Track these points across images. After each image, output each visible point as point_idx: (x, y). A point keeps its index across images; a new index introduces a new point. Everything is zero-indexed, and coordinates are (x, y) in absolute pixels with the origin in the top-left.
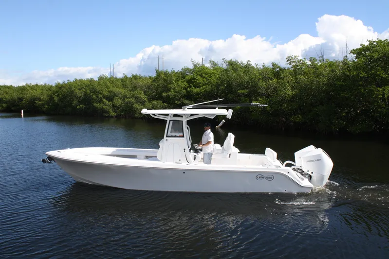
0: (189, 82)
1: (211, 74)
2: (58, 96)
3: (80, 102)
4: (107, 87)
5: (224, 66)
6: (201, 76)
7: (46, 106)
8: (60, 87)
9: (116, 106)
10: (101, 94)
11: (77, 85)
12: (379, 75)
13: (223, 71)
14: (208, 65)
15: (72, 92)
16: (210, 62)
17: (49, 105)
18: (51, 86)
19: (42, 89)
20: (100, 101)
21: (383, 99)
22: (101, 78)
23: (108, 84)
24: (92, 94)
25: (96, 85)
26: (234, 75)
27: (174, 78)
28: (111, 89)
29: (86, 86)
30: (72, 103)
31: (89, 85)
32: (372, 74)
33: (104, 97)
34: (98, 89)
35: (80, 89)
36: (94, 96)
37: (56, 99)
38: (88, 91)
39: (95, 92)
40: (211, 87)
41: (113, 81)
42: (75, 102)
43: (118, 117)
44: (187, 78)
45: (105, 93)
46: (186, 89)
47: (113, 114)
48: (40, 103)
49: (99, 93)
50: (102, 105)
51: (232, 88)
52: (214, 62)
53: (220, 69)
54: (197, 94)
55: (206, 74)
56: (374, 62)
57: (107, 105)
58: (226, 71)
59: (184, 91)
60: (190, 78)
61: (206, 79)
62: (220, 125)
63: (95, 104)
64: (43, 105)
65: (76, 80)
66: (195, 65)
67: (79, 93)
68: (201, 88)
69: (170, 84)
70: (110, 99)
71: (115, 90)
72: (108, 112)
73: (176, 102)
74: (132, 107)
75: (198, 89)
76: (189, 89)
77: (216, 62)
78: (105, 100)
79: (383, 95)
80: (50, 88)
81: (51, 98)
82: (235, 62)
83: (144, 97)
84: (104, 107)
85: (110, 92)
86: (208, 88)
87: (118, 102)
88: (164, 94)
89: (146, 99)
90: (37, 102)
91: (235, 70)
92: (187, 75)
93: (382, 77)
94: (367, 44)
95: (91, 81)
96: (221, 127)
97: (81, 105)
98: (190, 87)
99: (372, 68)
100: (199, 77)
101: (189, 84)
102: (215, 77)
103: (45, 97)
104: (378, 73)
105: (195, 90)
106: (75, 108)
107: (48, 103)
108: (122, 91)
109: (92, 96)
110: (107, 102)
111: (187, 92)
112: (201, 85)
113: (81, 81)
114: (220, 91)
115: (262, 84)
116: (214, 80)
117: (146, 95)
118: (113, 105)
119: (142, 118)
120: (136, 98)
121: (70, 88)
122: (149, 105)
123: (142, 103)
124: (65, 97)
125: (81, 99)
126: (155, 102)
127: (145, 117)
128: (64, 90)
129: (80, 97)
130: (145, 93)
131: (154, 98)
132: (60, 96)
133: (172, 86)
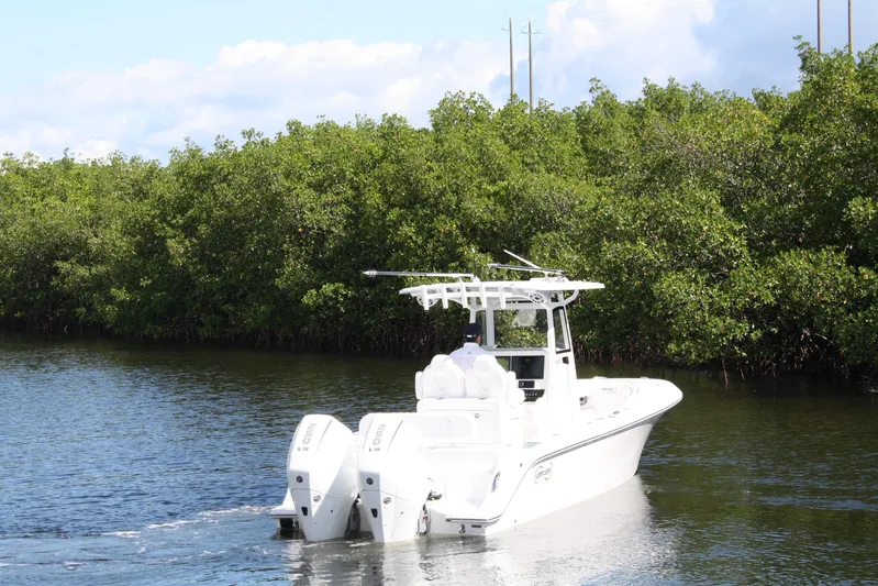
2: (189, 229)
3: (323, 268)
4: (493, 172)
7: (121, 294)
8: (199, 176)
11: (300, 163)
15: (274, 203)
17: (133, 286)
18: (152, 172)
19: (98, 191)
22: (450, 116)
23: (497, 148)
24: (393, 215)
25: (418, 156)
28: (515, 179)
29: (361, 167)
30: (271, 275)
31: (376, 163)
33: (472, 231)
34: (432, 181)
35: (319, 187)
36: (408, 230)
37: (176, 247)
38: (374, 198)
39: (414, 199)
41: (523, 128)
42: (293, 268)
45: (478, 208)
48: (82, 271)
49: (436, 206)
64: (100, 284)
65: (296, 129)
67: (319, 212)
71: (540, 185)
74: (645, 292)
78: (472, 253)
80: (140, 183)
81: (149, 244)
83: (718, 229)
85: (506, 199)
88: (858, 208)
89: (737, 244)
90: (64, 266)
95: (391, 131)
97: (328, 288)
103: (113, 239)
106: (287, 304)
107: (127, 275)
108: (584, 192)
109: (396, 224)
113: (325, 133)
117: (736, 214)
119: (713, 366)
120: (674, 236)
121: (262, 181)
122: (756, 283)
123: (717, 269)
124: (229, 234)
125: (331, 245)
126: (797, 262)
127: (733, 364)
128: (227, 193)
129: (322, 237)
130: (729, 202)
131: (791, 237)
132: (203, 228)
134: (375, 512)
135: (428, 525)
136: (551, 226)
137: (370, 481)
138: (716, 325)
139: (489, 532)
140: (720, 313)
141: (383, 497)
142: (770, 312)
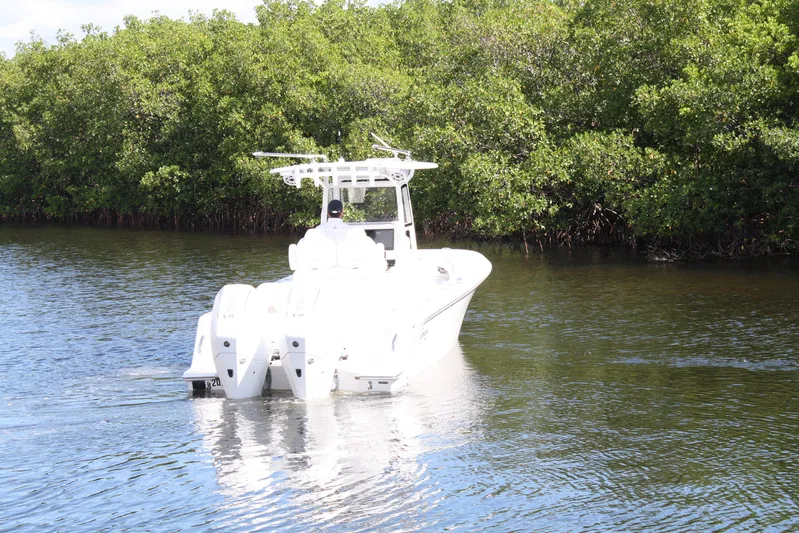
2: (34, 116)
3: (160, 151)
8: (44, 68)
15: (113, 91)
23: (320, 43)
24: (224, 102)
25: (245, 49)
28: (335, 70)
29: (195, 59)
30: (111, 159)
31: (207, 54)
33: (295, 118)
34: (258, 74)
35: (155, 78)
36: (237, 116)
37: (22, 132)
38: (205, 87)
39: (242, 89)
41: (341, 23)
42: (131, 152)
45: (302, 96)
46: (779, 60)
49: (263, 94)
59: (769, 72)
63: (242, 162)
65: (132, 23)
67: (157, 101)
69: (680, 31)
71: (357, 76)
73: (720, 139)
74: (454, 172)
78: (297, 137)
83: (519, 114)
85: (329, 88)
88: (644, 95)
89: (536, 128)
95: (220, 26)
97: (164, 170)
106: (127, 185)
108: (397, 80)
109: (226, 111)
113: (158, 27)
117: (536, 101)
119: (513, 239)
120: (479, 121)
121: (102, 70)
122: (554, 163)
123: (518, 150)
124: (71, 121)
125: (166, 130)
126: (590, 143)
127: (533, 237)
128: (68, 83)
129: (158, 122)
130: (529, 89)
131: (584, 121)
132: (47, 116)
133: (689, 43)
134: (299, 372)
135: (337, 383)
136: (368, 112)
137: (296, 344)
138: (518, 201)
139: (393, 388)
140: (521, 190)
141: (307, 358)
142: (567, 189)
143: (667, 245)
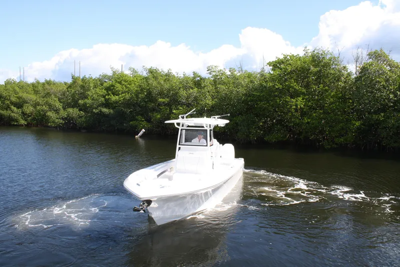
0: (108, 89)
1: (130, 82)
4: (16, 93)
5: (145, 74)
6: (120, 83)
9: (26, 114)
10: (8, 100)
12: (292, 87)
13: (143, 79)
14: (127, 72)
16: (130, 69)
20: (8, 108)
21: (296, 110)
22: (8, 83)
23: (17, 89)
25: (2, 89)
26: (155, 83)
27: (92, 85)
28: (20, 94)
32: (286, 85)
33: (12, 103)
34: (4, 94)
40: (131, 95)
41: (22, 86)
43: (28, 126)
44: (105, 84)
45: (13, 99)
46: (104, 97)
47: (23, 122)
49: (5, 99)
50: (9, 112)
51: (152, 97)
52: (134, 69)
53: (140, 77)
54: (116, 102)
55: (126, 81)
56: (288, 74)
57: (15, 113)
58: (146, 79)
59: (103, 99)
60: (108, 86)
61: (125, 86)
62: (140, 134)
63: (1, 112)
66: (114, 72)
68: (120, 96)
69: (89, 90)
70: (19, 105)
71: (25, 95)
72: (17, 121)
73: (94, 110)
74: (45, 115)
75: (117, 97)
76: (107, 97)
77: (136, 69)
78: (12, 107)
79: (296, 105)
82: (155, 70)
83: (59, 105)
84: (12, 114)
85: (19, 98)
86: (128, 96)
87: (29, 109)
88: (81, 102)
89: (61, 107)
91: (155, 78)
92: (105, 82)
93: (295, 89)
94: (282, 57)
96: (141, 137)
98: (109, 95)
99: (286, 80)
100: (118, 85)
101: (107, 92)
102: (135, 84)
104: (292, 85)
105: (114, 98)
108: (33, 97)
110: (15, 109)
111: (106, 100)
112: (120, 93)
114: (140, 100)
115: (183, 93)
116: (134, 88)
117: (61, 102)
118: (23, 113)
119: (56, 127)
120: (50, 106)
122: (63, 114)
123: (57, 111)
126: (71, 110)
127: (60, 126)
130: (59, 100)
131: (69, 106)
133: (89, 93)
136: (27, 103)
138: (57, 121)
140: (58, 118)
142: (66, 118)
143: (84, 128)
